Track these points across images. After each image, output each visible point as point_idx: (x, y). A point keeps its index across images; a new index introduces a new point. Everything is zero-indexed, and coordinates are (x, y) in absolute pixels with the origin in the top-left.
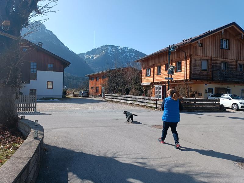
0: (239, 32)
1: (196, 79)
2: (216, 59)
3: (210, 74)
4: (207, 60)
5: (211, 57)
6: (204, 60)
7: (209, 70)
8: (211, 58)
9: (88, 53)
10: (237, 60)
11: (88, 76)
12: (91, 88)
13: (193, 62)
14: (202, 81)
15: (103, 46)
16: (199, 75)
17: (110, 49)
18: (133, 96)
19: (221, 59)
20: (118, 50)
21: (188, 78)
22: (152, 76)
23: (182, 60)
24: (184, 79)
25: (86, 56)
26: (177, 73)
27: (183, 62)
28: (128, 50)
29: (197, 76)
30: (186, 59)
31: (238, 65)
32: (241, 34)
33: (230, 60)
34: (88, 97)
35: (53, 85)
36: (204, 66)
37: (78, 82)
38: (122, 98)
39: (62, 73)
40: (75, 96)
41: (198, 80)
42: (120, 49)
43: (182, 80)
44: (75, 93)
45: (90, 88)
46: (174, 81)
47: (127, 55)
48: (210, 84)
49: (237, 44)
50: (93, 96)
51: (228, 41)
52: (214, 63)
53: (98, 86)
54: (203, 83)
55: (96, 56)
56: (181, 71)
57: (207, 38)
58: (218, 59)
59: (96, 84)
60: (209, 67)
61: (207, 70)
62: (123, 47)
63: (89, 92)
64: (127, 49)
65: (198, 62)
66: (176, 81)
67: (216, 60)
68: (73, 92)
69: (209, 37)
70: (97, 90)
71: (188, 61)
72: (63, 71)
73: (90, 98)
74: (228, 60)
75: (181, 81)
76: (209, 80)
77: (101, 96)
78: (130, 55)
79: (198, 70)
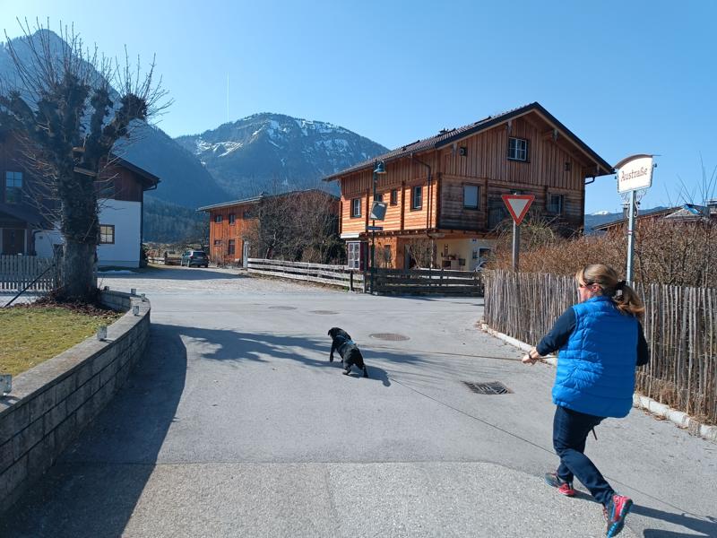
0: (548, 125)
1: (452, 228)
2: (499, 183)
3: (484, 217)
4: (479, 186)
5: (487, 178)
6: (471, 184)
7: (482, 207)
8: (487, 182)
9: (208, 136)
10: (546, 187)
11: (207, 211)
12: (215, 241)
13: (444, 190)
14: (465, 233)
15: (253, 116)
16: (459, 218)
17: (275, 124)
18: (310, 265)
19: (508, 184)
20: (300, 130)
21: (433, 226)
22: (364, 216)
23: (424, 185)
24: (425, 227)
25: (202, 146)
26: (413, 213)
27: (425, 188)
28: (329, 131)
29: (454, 221)
30: (430, 181)
31: (549, 198)
32: (553, 129)
33: (531, 187)
34: (206, 267)
35: (113, 235)
36: (471, 198)
37: (176, 224)
38: (288, 269)
39: (139, 204)
40: (172, 264)
41: (456, 229)
42: (304, 128)
43: (423, 230)
44: (169, 255)
45: (212, 242)
46: (407, 231)
47: (327, 145)
49: (547, 150)
50: (219, 264)
51: (525, 144)
52: (492, 193)
53: (232, 238)
54: (468, 237)
55: (231, 147)
56: (421, 209)
57: (477, 135)
58: (503, 183)
59: (229, 233)
60: (483, 201)
61: (476, 208)
62: (314, 122)
63: (209, 254)
64: (327, 128)
65: (456, 191)
66: (411, 232)
67: (499, 186)
68: (166, 253)
69: (482, 133)
70: (229, 248)
71: (435, 186)
72: (141, 201)
73: (212, 268)
74: (526, 186)
75: (420, 231)
76: (482, 230)
77: (240, 264)
78: (334, 145)
79: (456, 208)
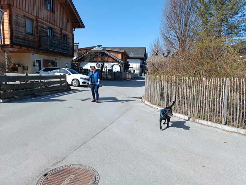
3: (37, 41)
4: (32, 20)
5: (37, 16)
6: (28, 18)
7: (35, 34)
8: (37, 19)
10: (61, 29)
13: (14, 17)
14: (28, 49)
21: (7, 42)
29: (21, 41)
31: (63, 35)
41: (23, 46)
48: (38, 55)
52: (40, 26)
54: (30, 52)
58: (45, 22)
60: (35, 30)
61: (32, 34)
65: (21, 20)
67: (42, 23)
74: (54, 26)
76: (37, 49)
79: (22, 32)
